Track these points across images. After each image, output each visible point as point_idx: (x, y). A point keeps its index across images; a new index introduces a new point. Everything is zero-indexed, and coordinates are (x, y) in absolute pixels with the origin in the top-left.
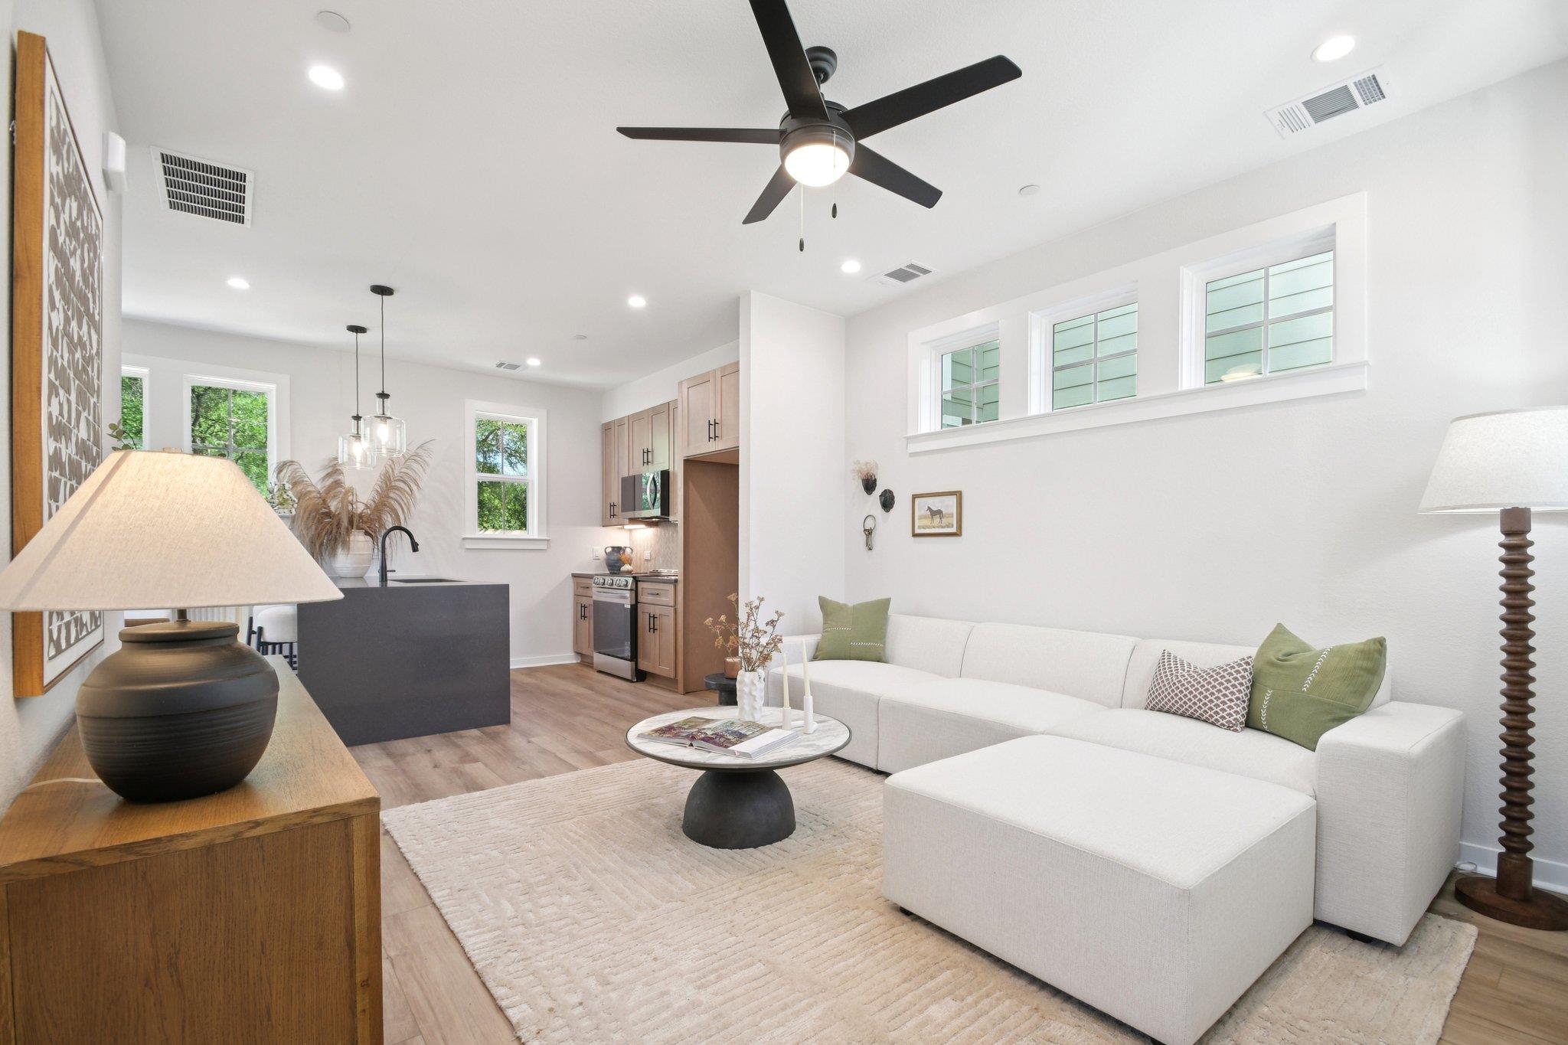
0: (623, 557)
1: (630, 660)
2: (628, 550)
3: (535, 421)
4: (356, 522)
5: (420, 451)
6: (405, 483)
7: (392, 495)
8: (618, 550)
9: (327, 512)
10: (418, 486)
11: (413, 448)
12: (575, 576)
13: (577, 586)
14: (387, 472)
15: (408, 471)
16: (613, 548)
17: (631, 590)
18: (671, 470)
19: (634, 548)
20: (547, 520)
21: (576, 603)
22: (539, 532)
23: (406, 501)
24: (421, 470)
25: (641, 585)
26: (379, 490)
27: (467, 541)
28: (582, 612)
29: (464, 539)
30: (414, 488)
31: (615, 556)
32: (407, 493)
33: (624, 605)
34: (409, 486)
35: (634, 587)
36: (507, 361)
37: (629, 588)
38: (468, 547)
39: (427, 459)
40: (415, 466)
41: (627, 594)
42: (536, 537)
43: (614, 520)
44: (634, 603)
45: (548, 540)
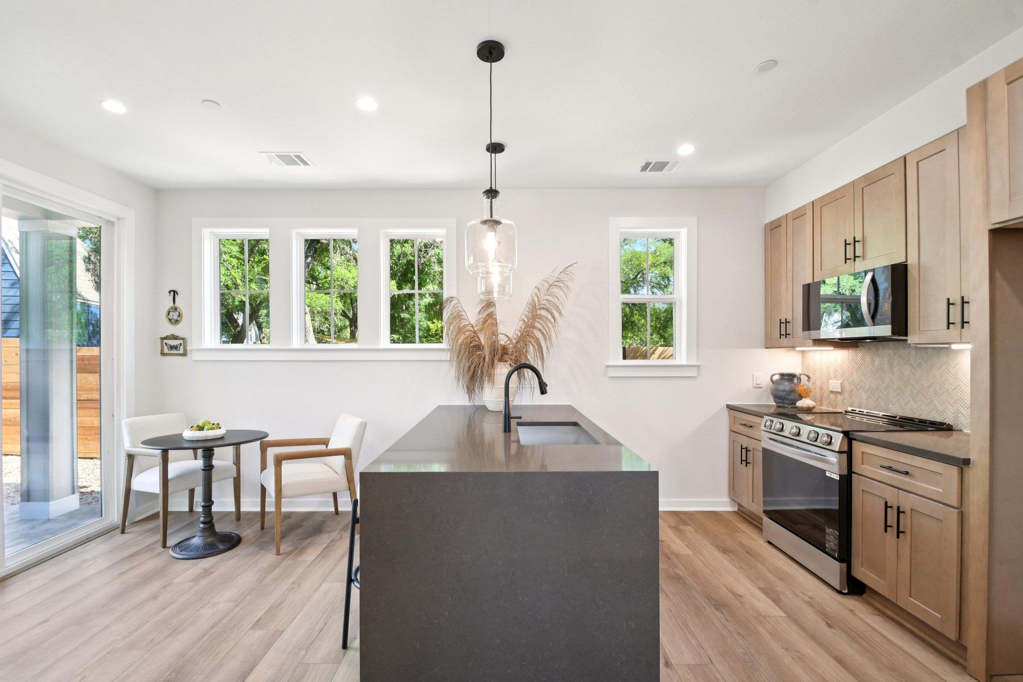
0: (799, 389)
1: (840, 560)
2: (804, 379)
3: (683, 232)
4: (500, 353)
5: (564, 277)
6: (548, 311)
7: (537, 325)
8: (790, 377)
9: (477, 345)
10: (560, 313)
11: (556, 274)
12: (730, 408)
13: (733, 421)
14: (533, 300)
15: (550, 298)
16: (782, 375)
17: (840, 452)
18: (912, 261)
19: (810, 375)
20: (697, 343)
21: (732, 442)
22: (688, 357)
23: (548, 330)
24: (564, 296)
25: (859, 448)
26: (526, 320)
27: (610, 368)
28: (743, 456)
29: (608, 367)
30: (557, 315)
31: (786, 386)
32: (549, 320)
33: (825, 471)
34: (552, 314)
35: (845, 448)
36: (654, 159)
37: (836, 447)
38: (611, 374)
39: (569, 284)
40: (559, 293)
41: (833, 458)
42: (684, 362)
43: (784, 341)
44: (845, 472)
45: (698, 366)
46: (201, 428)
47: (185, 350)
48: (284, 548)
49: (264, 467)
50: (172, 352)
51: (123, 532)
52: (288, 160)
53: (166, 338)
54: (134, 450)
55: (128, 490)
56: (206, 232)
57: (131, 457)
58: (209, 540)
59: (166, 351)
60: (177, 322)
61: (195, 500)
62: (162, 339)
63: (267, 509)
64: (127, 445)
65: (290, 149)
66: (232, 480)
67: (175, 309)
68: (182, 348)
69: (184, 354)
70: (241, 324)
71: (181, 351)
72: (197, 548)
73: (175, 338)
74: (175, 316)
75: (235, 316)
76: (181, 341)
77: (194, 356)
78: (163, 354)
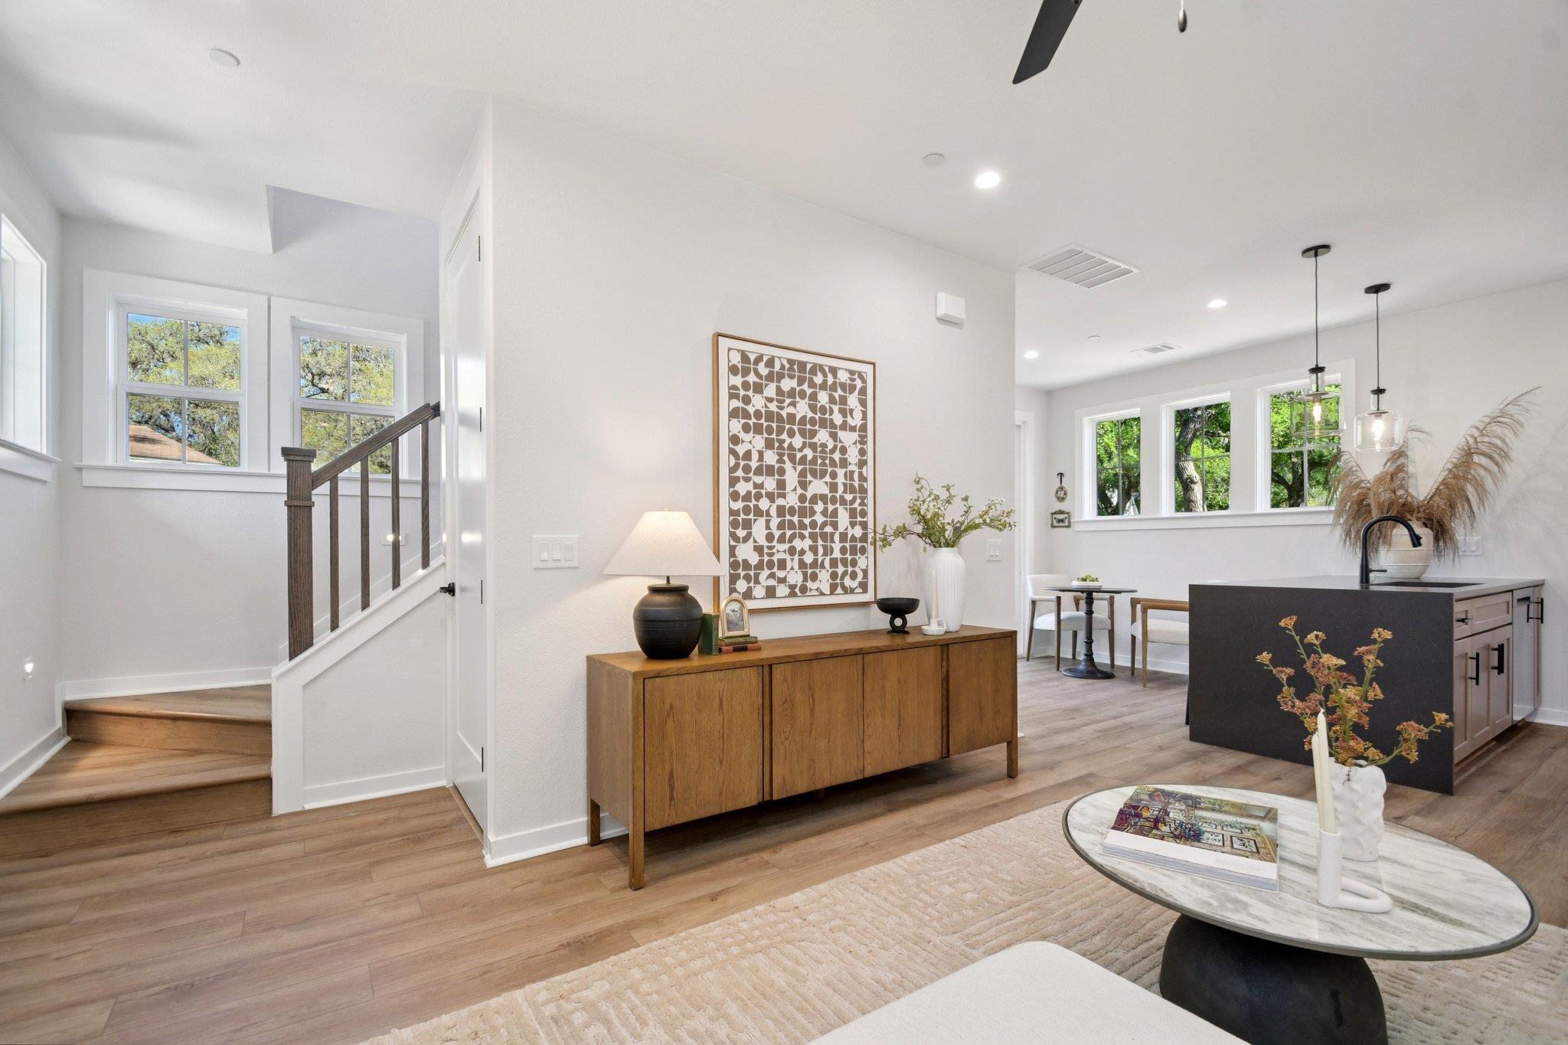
46: (1084, 580)
47: (1069, 522)
48: (1148, 685)
49: (1134, 620)
50: (1059, 524)
51: (1028, 660)
52: (1155, 350)
53: (1055, 513)
54: (1037, 597)
55: (1032, 628)
56: (1086, 420)
57: (1034, 603)
58: (1090, 669)
59: (1055, 524)
60: (1063, 499)
61: (1077, 650)
62: (1052, 514)
63: (1136, 666)
64: (1031, 594)
65: (1156, 343)
66: (1107, 631)
67: (1062, 488)
68: (1067, 521)
69: (1069, 526)
70: (1115, 504)
71: (1066, 524)
72: (1082, 672)
73: (1062, 512)
74: (1061, 495)
75: (1109, 494)
76: (1066, 515)
77: (1077, 527)
78: (1053, 526)
